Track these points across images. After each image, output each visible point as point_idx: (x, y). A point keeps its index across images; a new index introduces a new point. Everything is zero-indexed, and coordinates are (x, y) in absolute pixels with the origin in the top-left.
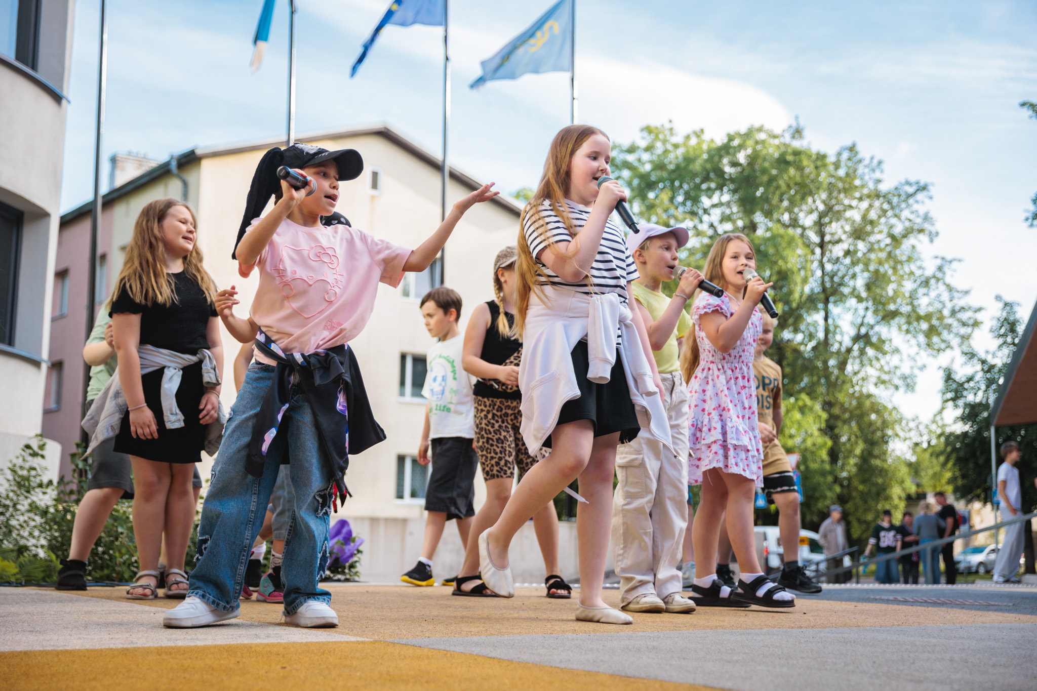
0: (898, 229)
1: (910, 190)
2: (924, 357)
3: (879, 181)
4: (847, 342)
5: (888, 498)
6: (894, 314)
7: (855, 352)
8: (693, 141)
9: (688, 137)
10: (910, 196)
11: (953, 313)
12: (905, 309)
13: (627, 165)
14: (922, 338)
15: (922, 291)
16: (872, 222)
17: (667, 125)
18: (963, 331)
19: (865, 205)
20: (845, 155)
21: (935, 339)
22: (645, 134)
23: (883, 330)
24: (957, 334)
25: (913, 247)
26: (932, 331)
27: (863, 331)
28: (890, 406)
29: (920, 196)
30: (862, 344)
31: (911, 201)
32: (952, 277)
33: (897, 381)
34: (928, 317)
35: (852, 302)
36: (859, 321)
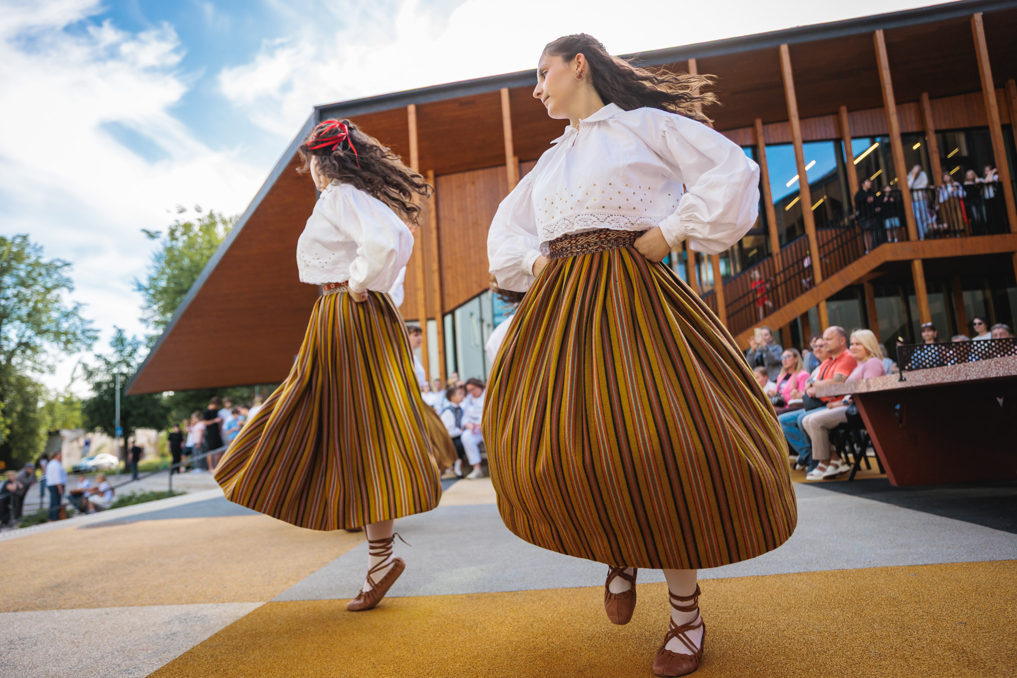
0: (49, 285)
1: (59, 264)
2: (63, 355)
3: (39, 257)
4: (13, 345)
5: (37, 435)
6: (47, 331)
7: (19, 352)
10: (60, 267)
11: (83, 332)
12: (54, 329)
14: (62, 345)
15: (63, 320)
16: (34, 279)
18: (89, 342)
19: (30, 269)
20: (18, 241)
21: (70, 346)
23: (38, 340)
24: (85, 344)
25: (58, 296)
26: (68, 342)
27: (24, 340)
28: (39, 383)
29: (66, 268)
30: (23, 348)
31: (59, 270)
32: (84, 314)
33: (45, 369)
34: (66, 333)
35: (17, 323)
36: (21, 334)
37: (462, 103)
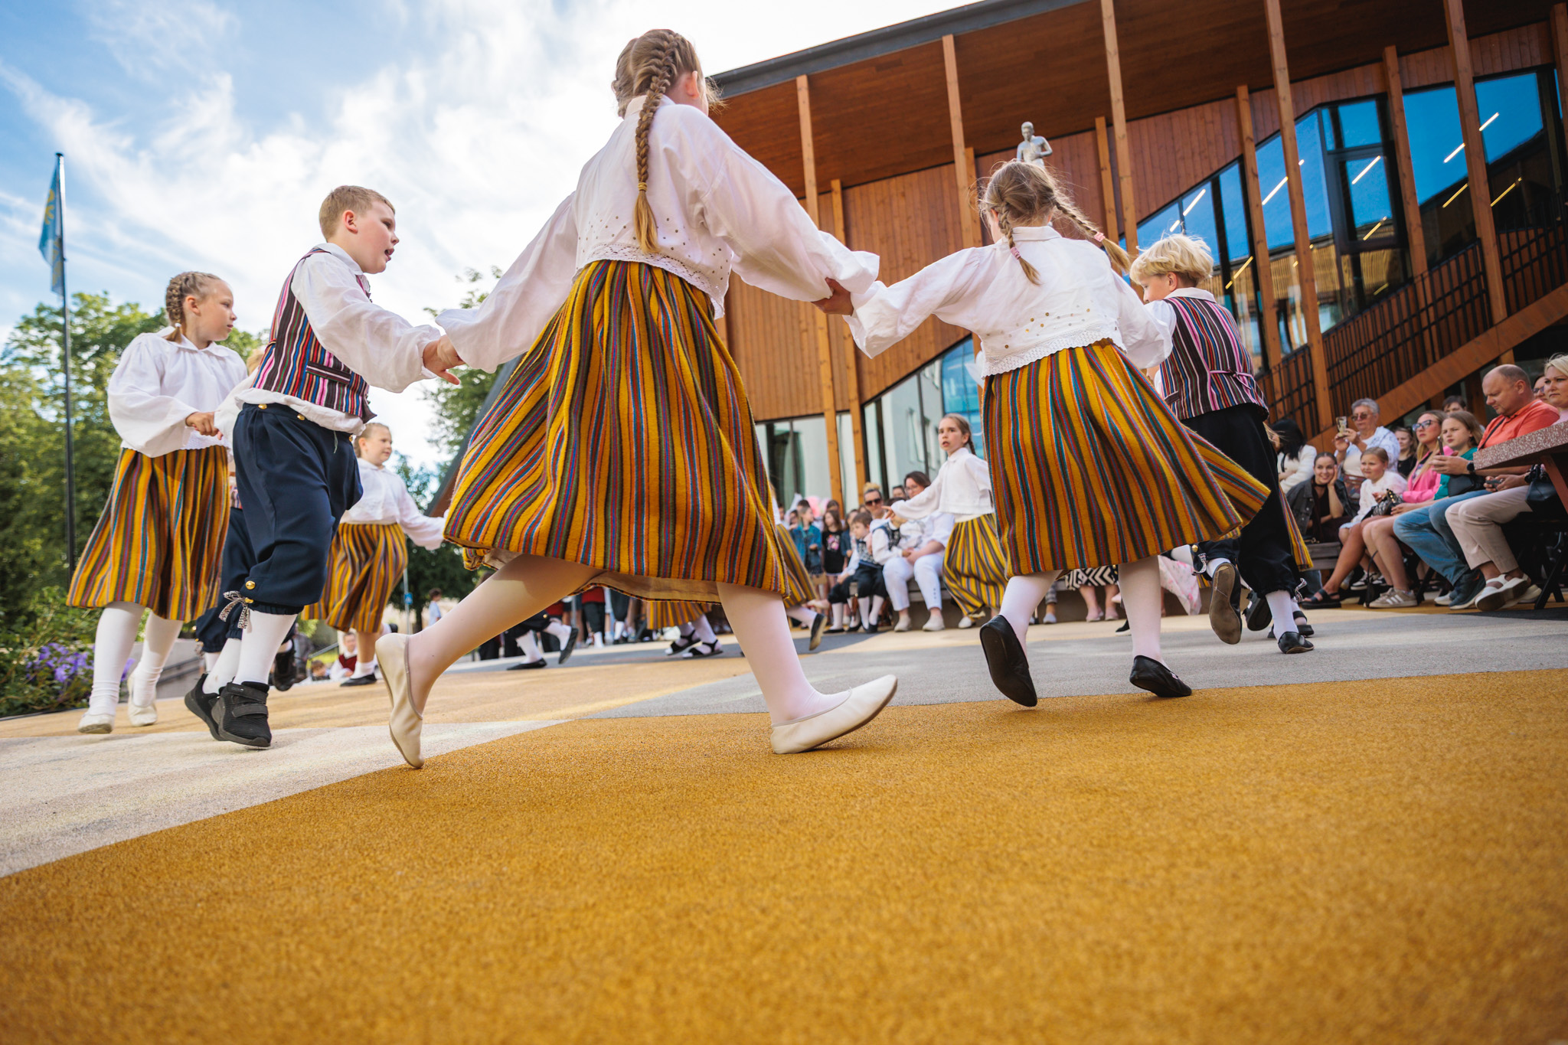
8: (127, 312)
9: (121, 308)
13: (55, 326)
17: (102, 295)
22: (78, 300)
37: (881, 66)
